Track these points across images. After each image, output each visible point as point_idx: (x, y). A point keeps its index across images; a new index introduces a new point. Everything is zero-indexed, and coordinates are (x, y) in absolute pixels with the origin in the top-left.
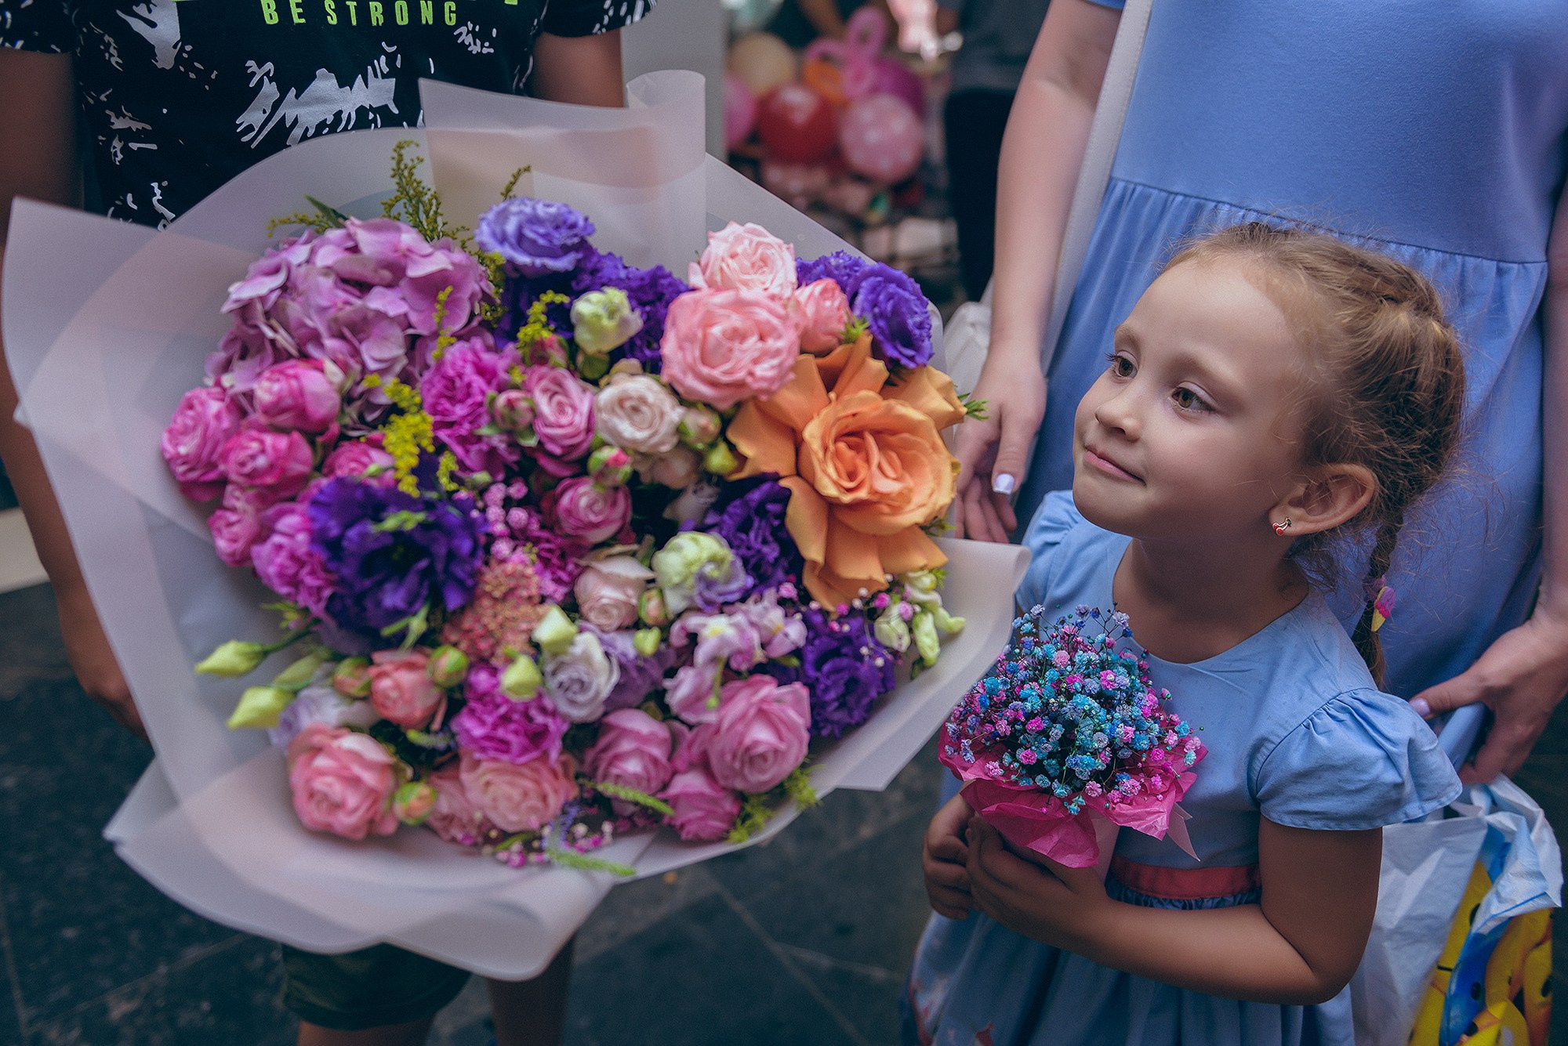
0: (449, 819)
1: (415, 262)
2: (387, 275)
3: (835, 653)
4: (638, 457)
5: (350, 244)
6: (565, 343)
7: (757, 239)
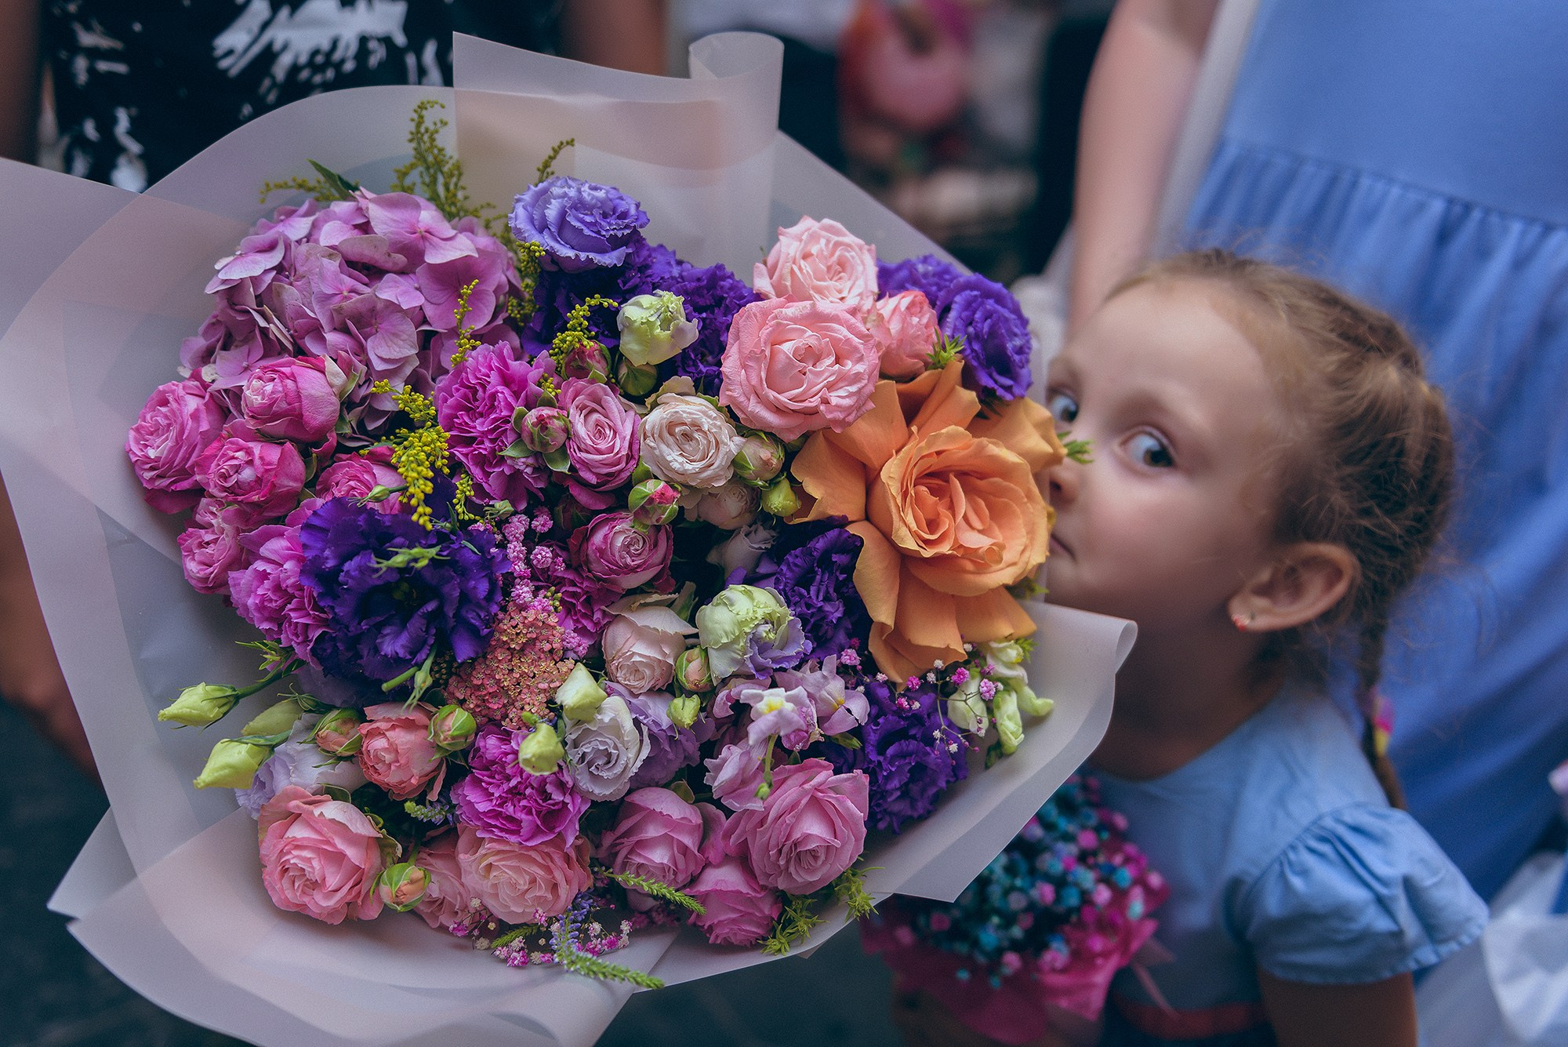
0: (438, 904)
1: (434, 246)
2: (401, 259)
3: (900, 735)
4: (686, 492)
5: (361, 221)
6: (607, 352)
7: (836, 238)
